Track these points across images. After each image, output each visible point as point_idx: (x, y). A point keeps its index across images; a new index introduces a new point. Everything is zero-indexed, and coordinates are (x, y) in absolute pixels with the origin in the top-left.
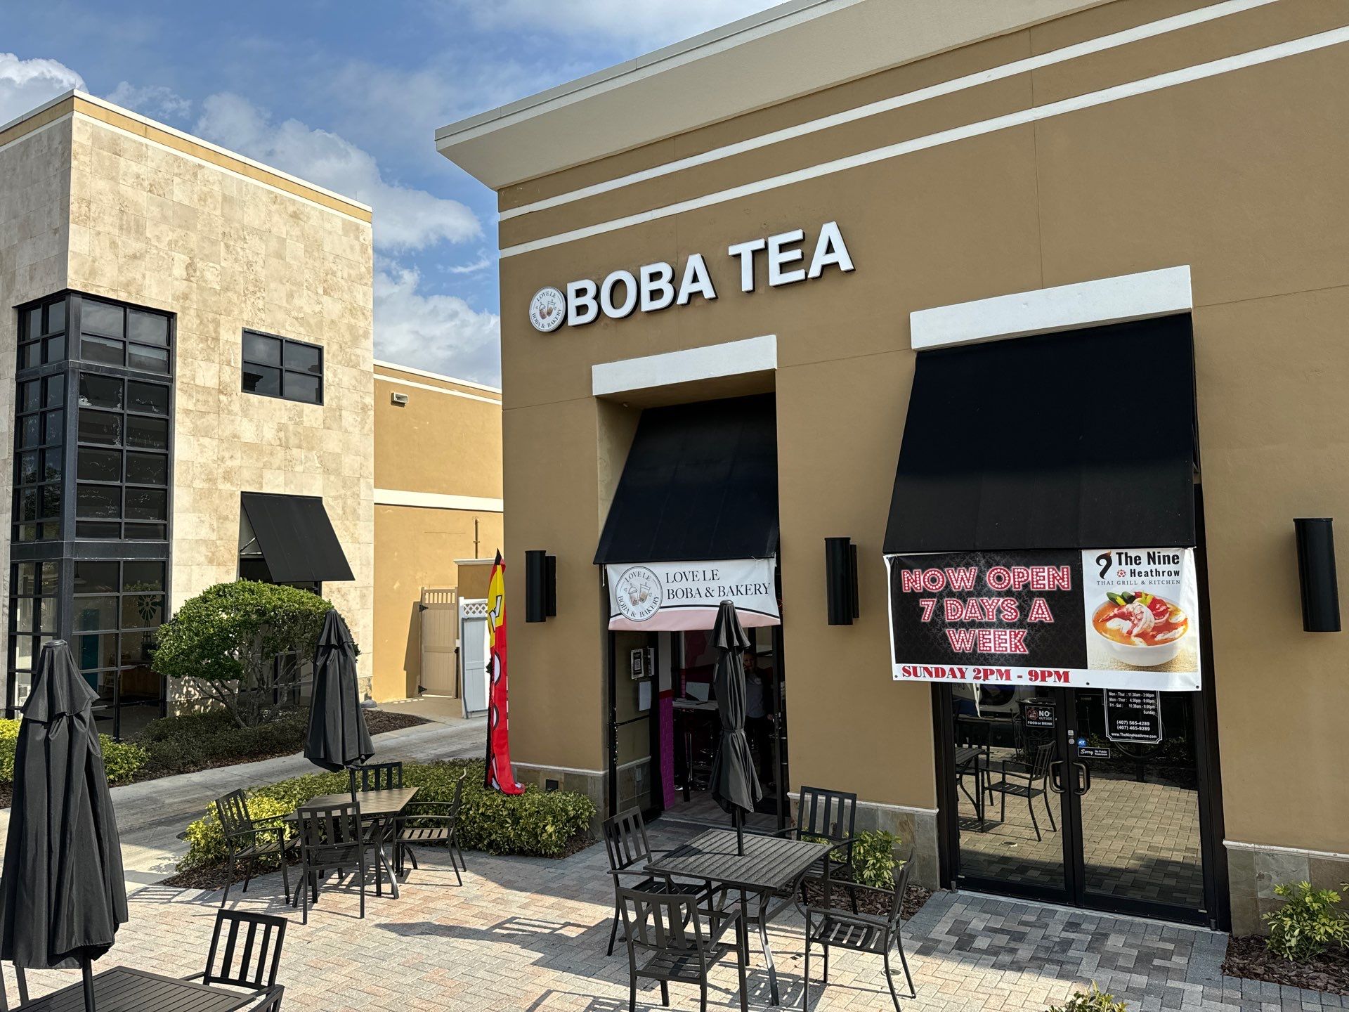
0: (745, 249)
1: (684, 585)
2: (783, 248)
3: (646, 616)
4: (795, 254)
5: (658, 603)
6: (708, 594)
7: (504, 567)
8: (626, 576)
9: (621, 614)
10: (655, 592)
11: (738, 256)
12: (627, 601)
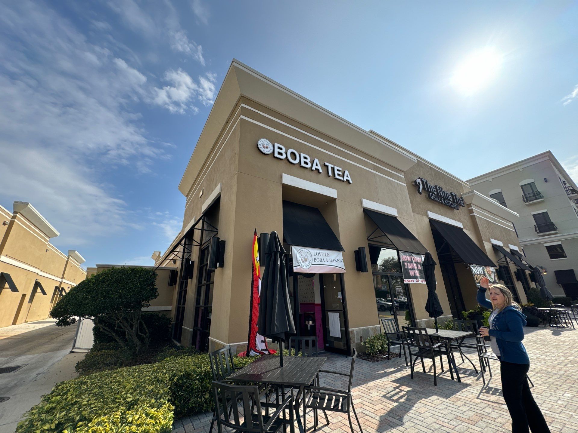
1: (319, 257)
2: (337, 170)
3: (308, 267)
4: (340, 173)
5: (311, 263)
6: (327, 261)
8: (300, 251)
9: (299, 266)
10: (310, 259)
11: (328, 166)
12: (301, 261)
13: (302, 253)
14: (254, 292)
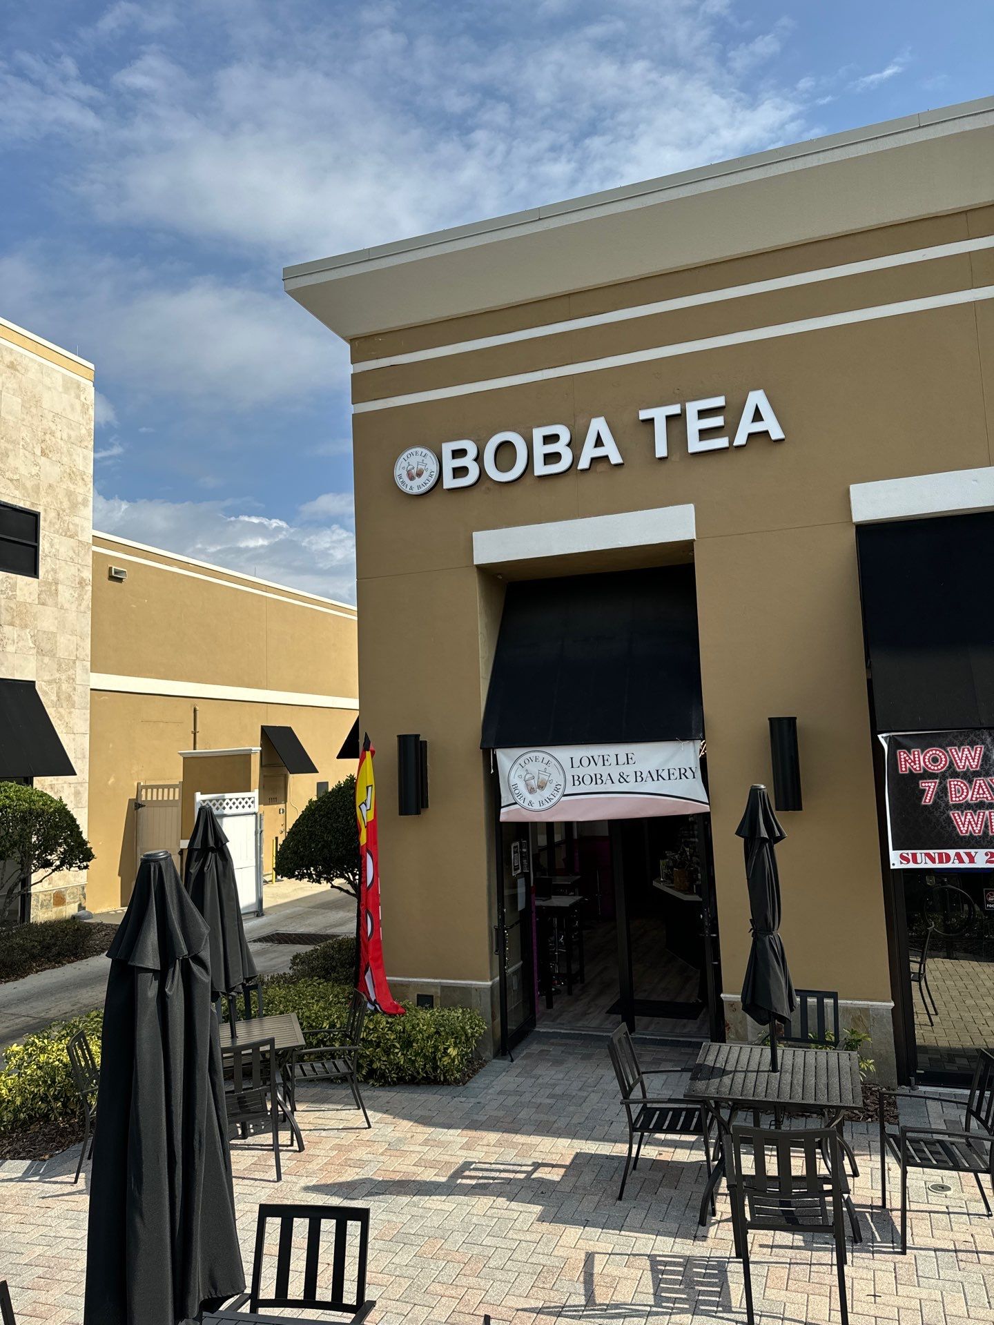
0: (659, 415)
1: (592, 770)
2: (702, 414)
3: (547, 805)
4: (718, 421)
5: (561, 791)
6: (622, 780)
7: (373, 753)
8: (521, 761)
9: (516, 803)
11: (651, 421)
13: (529, 766)
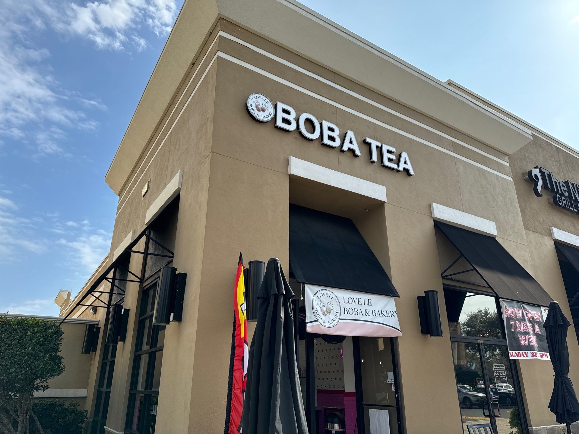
0: (374, 143)
1: (353, 306)
2: (388, 151)
3: (333, 324)
4: (393, 157)
5: (338, 316)
6: (367, 314)
8: (318, 294)
9: (317, 321)
10: (336, 308)
11: (371, 144)
12: (319, 312)
13: (322, 298)
14: (235, 367)
